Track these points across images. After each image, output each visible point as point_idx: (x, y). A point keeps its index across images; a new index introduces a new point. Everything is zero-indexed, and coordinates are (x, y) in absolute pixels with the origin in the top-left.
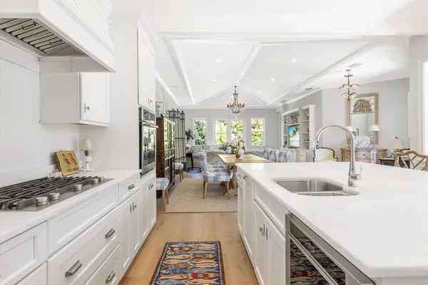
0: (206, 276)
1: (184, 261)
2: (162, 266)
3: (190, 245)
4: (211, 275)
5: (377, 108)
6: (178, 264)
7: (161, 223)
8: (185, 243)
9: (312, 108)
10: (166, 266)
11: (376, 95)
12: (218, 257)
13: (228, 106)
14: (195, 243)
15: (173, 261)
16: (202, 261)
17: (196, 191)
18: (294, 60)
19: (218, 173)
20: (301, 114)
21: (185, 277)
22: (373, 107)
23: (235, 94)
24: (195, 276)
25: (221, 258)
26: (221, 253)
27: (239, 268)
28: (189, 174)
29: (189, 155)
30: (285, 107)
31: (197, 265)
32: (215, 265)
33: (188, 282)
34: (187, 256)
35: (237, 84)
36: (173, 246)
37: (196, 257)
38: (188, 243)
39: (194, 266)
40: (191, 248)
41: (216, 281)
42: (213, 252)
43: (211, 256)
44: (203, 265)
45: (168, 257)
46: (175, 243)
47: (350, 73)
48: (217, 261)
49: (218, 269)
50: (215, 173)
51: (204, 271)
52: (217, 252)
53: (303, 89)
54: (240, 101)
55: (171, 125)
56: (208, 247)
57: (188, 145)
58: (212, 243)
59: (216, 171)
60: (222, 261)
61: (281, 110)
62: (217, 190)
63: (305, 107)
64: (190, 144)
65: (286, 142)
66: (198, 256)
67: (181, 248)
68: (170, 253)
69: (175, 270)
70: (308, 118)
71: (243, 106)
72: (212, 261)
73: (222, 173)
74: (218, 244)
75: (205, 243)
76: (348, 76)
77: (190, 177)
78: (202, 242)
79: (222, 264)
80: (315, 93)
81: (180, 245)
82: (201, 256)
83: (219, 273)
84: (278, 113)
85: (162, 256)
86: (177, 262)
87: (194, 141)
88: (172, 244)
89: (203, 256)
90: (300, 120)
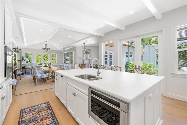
0: (47, 118)
1: (34, 115)
2: (21, 122)
3: (35, 107)
4: (49, 117)
5: (90, 53)
6: (31, 118)
7: (15, 101)
8: (32, 107)
9: (73, 52)
10: (24, 121)
11: (90, 50)
12: (50, 108)
13: (43, 49)
14: (37, 105)
15: (28, 117)
16: (43, 112)
17: (30, 83)
18: (70, 36)
19: (42, 74)
20: (70, 53)
21: (36, 122)
22: (89, 53)
23: (46, 44)
24: (42, 120)
25: (51, 108)
26: (50, 106)
27: (60, 109)
28: (24, 76)
29: (24, 68)
30: (64, 51)
31: (41, 115)
32: (49, 112)
33: (39, 124)
34: (35, 112)
35: (47, 41)
36: (25, 110)
37: (39, 112)
38: (33, 107)
39: (40, 115)
40: (36, 108)
41: (52, 118)
42: (47, 107)
43: (46, 109)
44: (44, 114)
45: (24, 116)
46: (26, 109)
47: (85, 43)
48: (50, 110)
49: (51, 113)
50: (41, 75)
51: (45, 116)
52: (49, 106)
53: (71, 46)
54: (48, 47)
55: (16, 55)
56: (44, 105)
57: (22, 64)
58: (45, 103)
59: (40, 74)
60: (52, 109)
61: (63, 51)
62: (41, 81)
63: (71, 51)
64: (24, 63)
65: (65, 62)
66: (40, 111)
67: (30, 110)
68: (25, 114)
69: (30, 121)
70: (72, 55)
71: (49, 49)
72: (48, 111)
73: (44, 74)
74: (48, 103)
75: (42, 104)
76: (84, 44)
77: (25, 77)
78: (40, 104)
79: (52, 111)
80: (75, 47)
81: (29, 109)
82: (42, 110)
83: (52, 114)
84: (61, 52)
85: (20, 117)
86: (30, 117)
87: (25, 62)
88: (24, 109)
89: (43, 110)
90: (69, 55)
